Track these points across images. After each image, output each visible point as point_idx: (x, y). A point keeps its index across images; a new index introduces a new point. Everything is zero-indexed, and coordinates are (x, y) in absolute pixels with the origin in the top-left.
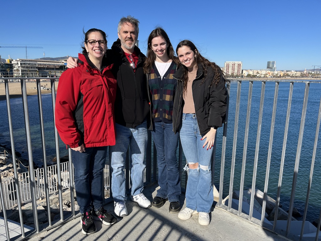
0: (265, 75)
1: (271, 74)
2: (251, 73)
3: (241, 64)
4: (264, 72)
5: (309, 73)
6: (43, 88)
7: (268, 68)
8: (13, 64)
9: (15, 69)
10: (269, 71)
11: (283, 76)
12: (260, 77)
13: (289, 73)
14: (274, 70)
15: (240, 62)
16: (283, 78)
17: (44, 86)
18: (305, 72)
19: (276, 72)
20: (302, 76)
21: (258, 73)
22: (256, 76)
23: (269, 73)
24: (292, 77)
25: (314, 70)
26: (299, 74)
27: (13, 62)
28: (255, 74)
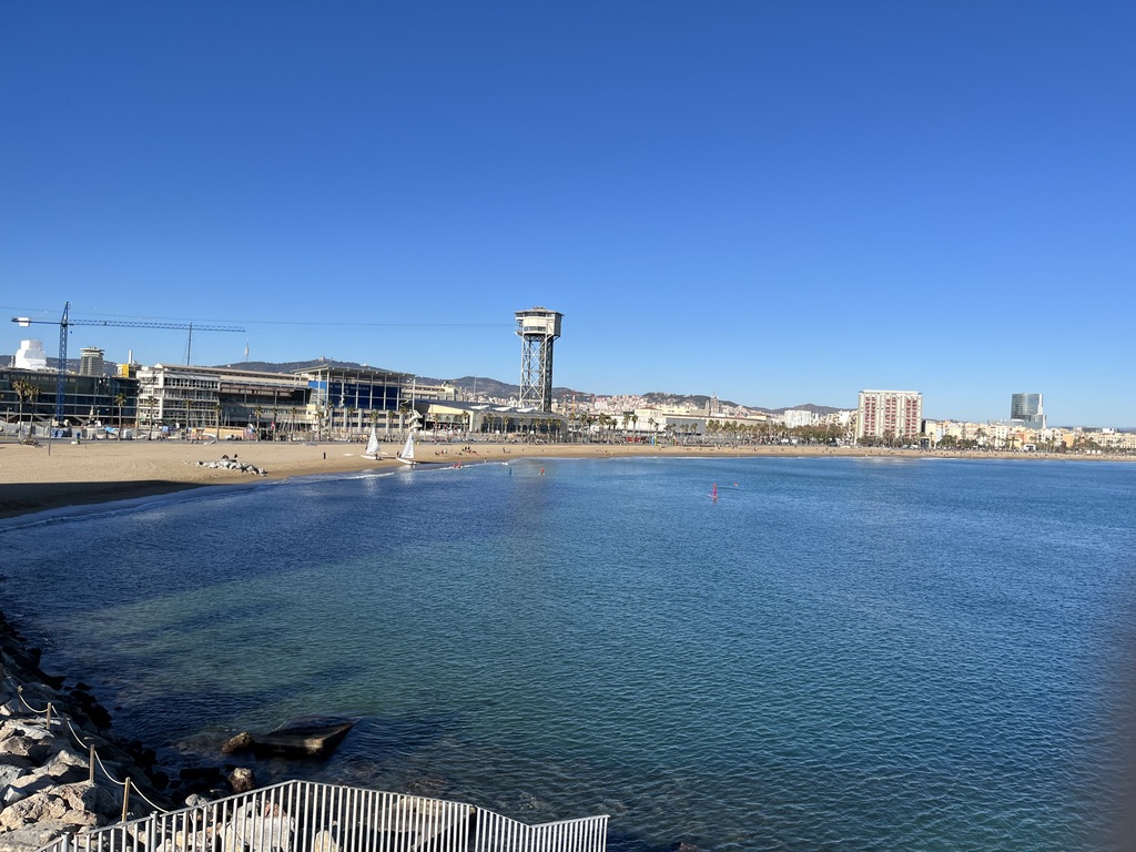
0: (1007, 440)
1: (1027, 440)
2: (955, 431)
3: (919, 403)
4: (1002, 432)
6: (227, 463)
7: (1015, 415)
8: (138, 381)
9: (143, 396)
10: (1022, 429)
11: (1074, 449)
12: (992, 448)
13: (1096, 437)
14: (1039, 426)
15: (914, 395)
16: (1077, 456)
17: (231, 458)
19: (1047, 433)
21: (980, 432)
22: (975, 442)
23: (1022, 436)
24: (1108, 450)
26: (1132, 441)
27: (139, 375)
28: (970, 437)
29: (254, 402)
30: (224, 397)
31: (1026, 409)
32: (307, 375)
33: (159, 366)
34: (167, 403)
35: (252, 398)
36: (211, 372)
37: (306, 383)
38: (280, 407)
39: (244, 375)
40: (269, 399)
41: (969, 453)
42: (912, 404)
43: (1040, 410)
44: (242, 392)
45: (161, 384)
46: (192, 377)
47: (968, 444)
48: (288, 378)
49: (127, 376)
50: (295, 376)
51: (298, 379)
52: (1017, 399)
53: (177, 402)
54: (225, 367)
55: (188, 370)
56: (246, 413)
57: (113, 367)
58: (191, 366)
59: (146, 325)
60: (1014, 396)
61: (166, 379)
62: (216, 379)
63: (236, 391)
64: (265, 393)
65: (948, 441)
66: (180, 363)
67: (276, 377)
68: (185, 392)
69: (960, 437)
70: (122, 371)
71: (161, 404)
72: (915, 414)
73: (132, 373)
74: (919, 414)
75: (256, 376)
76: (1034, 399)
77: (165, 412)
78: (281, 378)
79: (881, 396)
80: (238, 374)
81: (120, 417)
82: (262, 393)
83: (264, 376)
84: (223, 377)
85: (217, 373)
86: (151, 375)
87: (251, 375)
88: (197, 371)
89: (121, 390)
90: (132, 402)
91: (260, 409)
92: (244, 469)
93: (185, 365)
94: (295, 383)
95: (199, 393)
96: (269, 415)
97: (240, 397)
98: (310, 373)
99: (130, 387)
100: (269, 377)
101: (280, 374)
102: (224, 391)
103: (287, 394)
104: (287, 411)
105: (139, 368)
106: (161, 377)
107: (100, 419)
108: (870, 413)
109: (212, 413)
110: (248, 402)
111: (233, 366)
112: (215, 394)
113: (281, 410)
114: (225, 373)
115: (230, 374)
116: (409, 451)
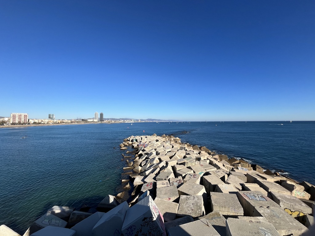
0: (48, 122)
1: (52, 122)
2: (37, 121)
3: (27, 116)
4: (47, 121)
5: (75, 121)
7: (49, 118)
10: (51, 120)
11: (60, 123)
12: (45, 124)
13: (64, 121)
14: (54, 120)
15: (26, 114)
16: (61, 124)
18: (73, 120)
19: (55, 121)
20: (72, 122)
21: (42, 121)
22: (41, 123)
23: (51, 121)
24: (66, 123)
25: (77, 119)
26: (70, 121)
28: (40, 122)
31: (51, 117)
41: (40, 125)
42: (25, 116)
43: (54, 117)
47: (39, 123)
52: (50, 115)
60: (49, 115)
65: (35, 123)
69: (38, 122)
72: (26, 118)
74: (27, 118)
76: (53, 115)
79: (17, 114)
108: (14, 118)
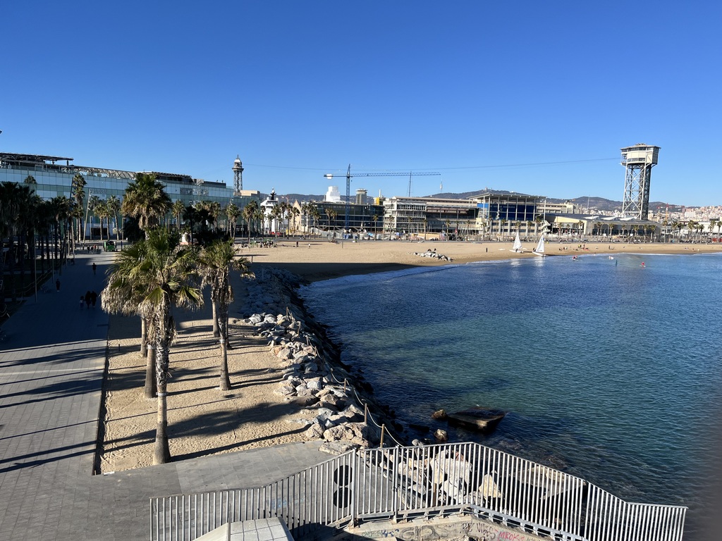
6: (430, 254)
8: (384, 207)
9: (387, 215)
17: (433, 251)
27: (385, 203)
29: (445, 217)
30: (429, 215)
32: (476, 200)
33: (394, 198)
34: (399, 219)
35: (444, 215)
36: (422, 200)
37: (476, 205)
38: (461, 220)
39: (439, 201)
40: (454, 216)
44: (439, 211)
45: (395, 209)
46: (411, 204)
48: (465, 202)
49: (378, 204)
50: (469, 201)
51: (471, 202)
53: (403, 218)
54: (429, 197)
55: (409, 200)
56: (441, 224)
57: (371, 199)
58: (411, 197)
59: (388, 175)
61: (398, 205)
62: (424, 204)
63: (436, 211)
64: (452, 212)
66: (405, 196)
67: (458, 202)
68: (408, 213)
70: (376, 202)
71: (395, 219)
73: (381, 203)
75: (447, 202)
77: (397, 224)
78: (461, 202)
80: (436, 201)
81: (375, 227)
82: (450, 212)
83: (451, 202)
84: (428, 203)
85: (425, 200)
86: (390, 203)
87: (444, 201)
88: (414, 200)
89: (376, 213)
90: (381, 219)
91: (449, 222)
92: (440, 257)
93: (407, 197)
94: (469, 205)
95: (415, 213)
96: (454, 225)
97: (437, 215)
98: (478, 199)
99: (380, 210)
100: (454, 202)
101: (460, 200)
102: (429, 211)
103: (464, 212)
104: (464, 222)
105: (384, 200)
106: (395, 204)
107: (366, 229)
109: (422, 225)
110: (442, 217)
111: (434, 196)
112: (424, 213)
113: (461, 222)
114: (429, 201)
115: (432, 201)
116: (541, 247)
